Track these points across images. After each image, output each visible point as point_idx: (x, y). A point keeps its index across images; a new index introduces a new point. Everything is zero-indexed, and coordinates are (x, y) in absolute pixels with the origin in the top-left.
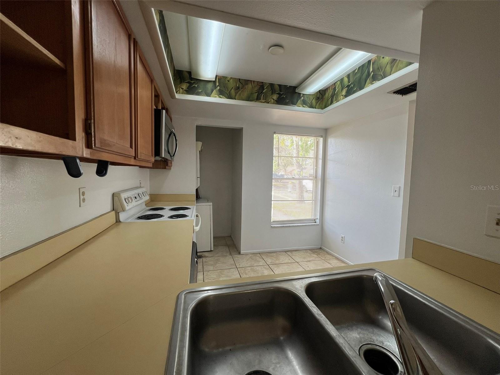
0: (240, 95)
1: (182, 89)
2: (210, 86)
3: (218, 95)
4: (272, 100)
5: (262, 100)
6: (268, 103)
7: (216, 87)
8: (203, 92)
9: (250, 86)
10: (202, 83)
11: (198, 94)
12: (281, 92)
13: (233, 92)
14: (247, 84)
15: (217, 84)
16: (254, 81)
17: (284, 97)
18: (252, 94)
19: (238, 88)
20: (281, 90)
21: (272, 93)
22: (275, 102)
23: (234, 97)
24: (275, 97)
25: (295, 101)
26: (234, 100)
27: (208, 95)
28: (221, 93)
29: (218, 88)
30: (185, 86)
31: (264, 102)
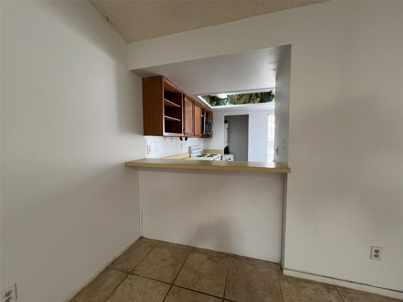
0: (240, 102)
1: (214, 104)
2: (226, 100)
3: (229, 104)
4: (257, 102)
5: (251, 102)
6: (255, 103)
7: (228, 101)
8: (223, 104)
9: (245, 97)
10: (222, 100)
11: (220, 105)
12: (262, 96)
13: (236, 101)
14: (243, 96)
15: (229, 99)
16: (247, 94)
17: (264, 98)
18: (246, 100)
19: (238, 99)
20: (262, 95)
21: (257, 98)
22: (259, 102)
23: (236, 103)
24: (259, 99)
25: (271, 99)
26: (237, 105)
27: (225, 105)
28: (231, 103)
29: (229, 100)
30: (215, 103)
31: (252, 103)
